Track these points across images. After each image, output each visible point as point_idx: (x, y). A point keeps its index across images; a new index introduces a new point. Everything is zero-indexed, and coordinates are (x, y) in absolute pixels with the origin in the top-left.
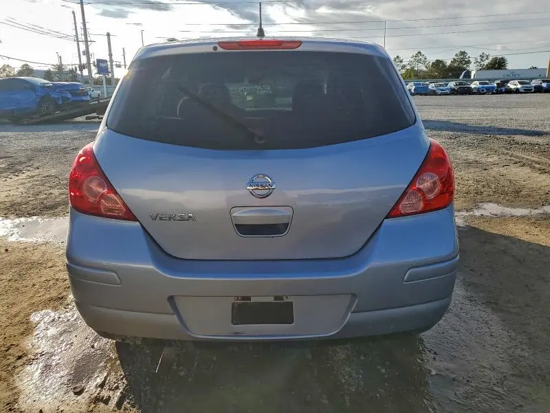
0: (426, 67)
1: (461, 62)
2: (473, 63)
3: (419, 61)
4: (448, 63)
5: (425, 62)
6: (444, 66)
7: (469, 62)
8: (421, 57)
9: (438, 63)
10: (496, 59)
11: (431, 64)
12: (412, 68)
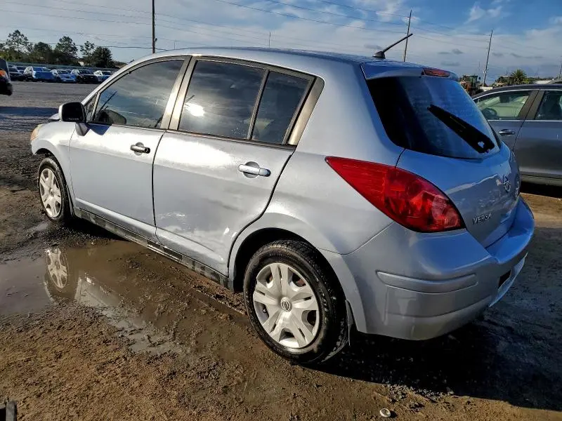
0: (29, 49)
1: (67, 48)
2: (79, 50)
3: (19, 41)
4: (53, 48)
5: (26, 43)
6: (49, 50)
7: (75, 49)
8: (20, 37)
9: (42, 47)
10: (100, 48)
11: (33, 46)
12: (12, 49)
